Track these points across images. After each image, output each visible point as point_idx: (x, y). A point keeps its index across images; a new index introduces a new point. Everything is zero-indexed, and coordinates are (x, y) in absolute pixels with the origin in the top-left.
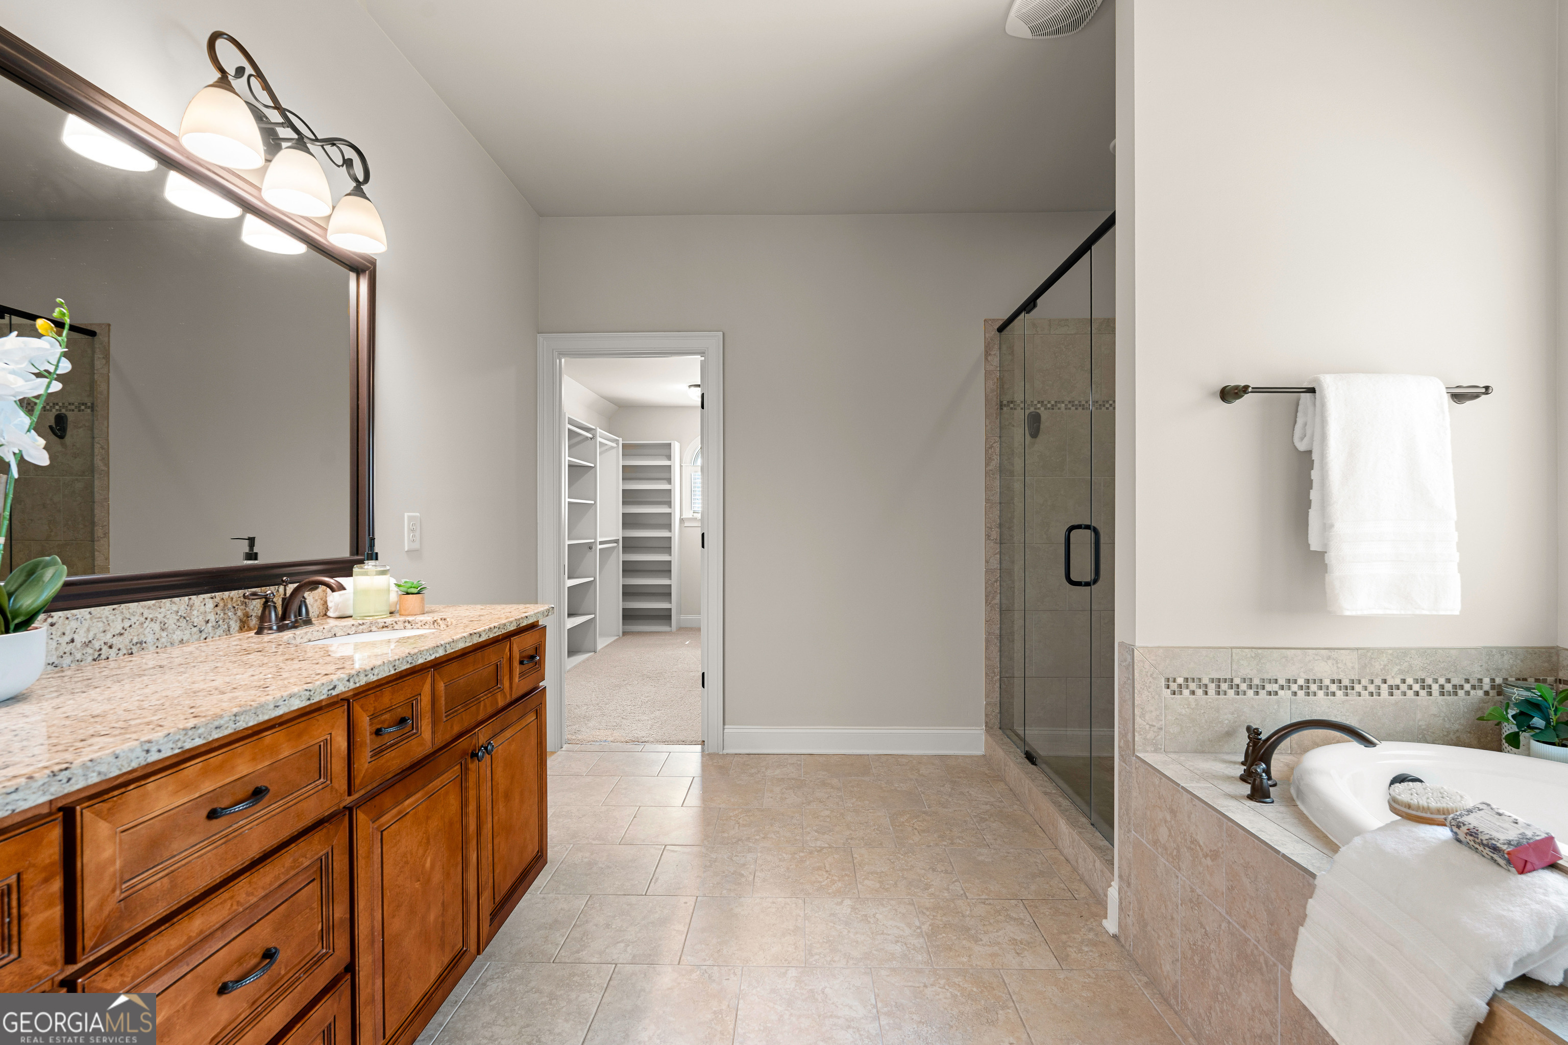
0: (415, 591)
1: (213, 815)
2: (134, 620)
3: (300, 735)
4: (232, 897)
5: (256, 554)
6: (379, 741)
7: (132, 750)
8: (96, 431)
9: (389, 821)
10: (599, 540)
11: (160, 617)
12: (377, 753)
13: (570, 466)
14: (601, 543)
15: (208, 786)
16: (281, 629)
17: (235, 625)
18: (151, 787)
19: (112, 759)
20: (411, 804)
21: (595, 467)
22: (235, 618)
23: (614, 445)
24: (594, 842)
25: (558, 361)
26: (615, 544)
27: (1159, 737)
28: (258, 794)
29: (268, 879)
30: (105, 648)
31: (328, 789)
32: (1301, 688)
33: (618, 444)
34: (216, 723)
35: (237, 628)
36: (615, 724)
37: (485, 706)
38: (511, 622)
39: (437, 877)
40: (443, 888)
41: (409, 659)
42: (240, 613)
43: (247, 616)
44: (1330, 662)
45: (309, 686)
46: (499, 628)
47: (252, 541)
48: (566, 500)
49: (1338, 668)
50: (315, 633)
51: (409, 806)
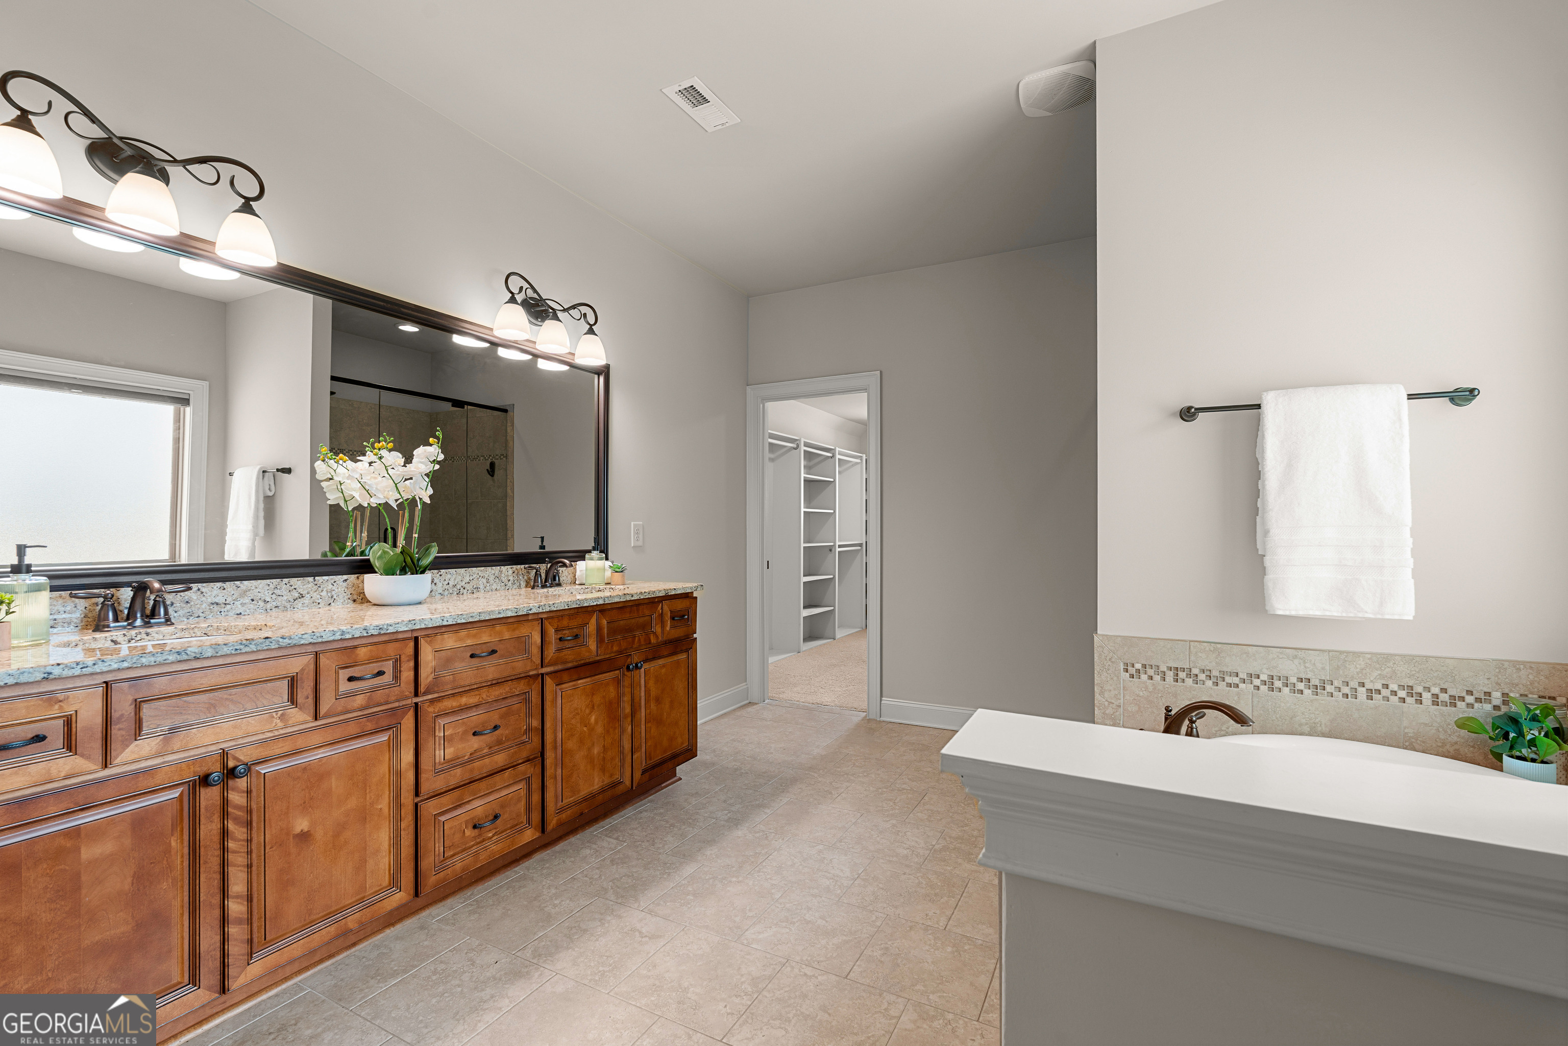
0: (620, 570)
1: (472, 656)
2: (474, 576)
3: (514, 630)
4: (480, 695)
5: (544, 546)
6: (561, 645)
7: (437, 618)
8: (508, 472)
9: (567, 688)
10: (838, 543)
11: (486, 576)
12: (559, 650)
13: (805, 481)
14: (840, 546)
15: (469, 642)
16: (544, 586)
17: (523, 584)
18: (446, 636)
19: (430, 620)
20: (583, 683)
21: (834, 481)
22: (523, 580)
23: (858, 461)
24: (747, 759)
25: (761, 405)
26: (859, 548)
27: (1118, 713)
28: (493, 652)
29: (497, 693)
30: (462, 589)
31: (530, 660)
32: (1264, 683)
33: (861, 460)
34: (471, 615)
35: (524, 586)
36: (813, 691)
37: (639, 640)
38: (660, 591)
39: (599, 729)
40: (604, 737)
41: (578, 603)
42: (526, 577)
43: (529, 579)
44: (1296, 661)
45: (517, 607)
46: (649, 593)
47: (542, 538)
48: (803, 510)
49: (1305, 667)
50: (560, 591)
51: (581, 684)
